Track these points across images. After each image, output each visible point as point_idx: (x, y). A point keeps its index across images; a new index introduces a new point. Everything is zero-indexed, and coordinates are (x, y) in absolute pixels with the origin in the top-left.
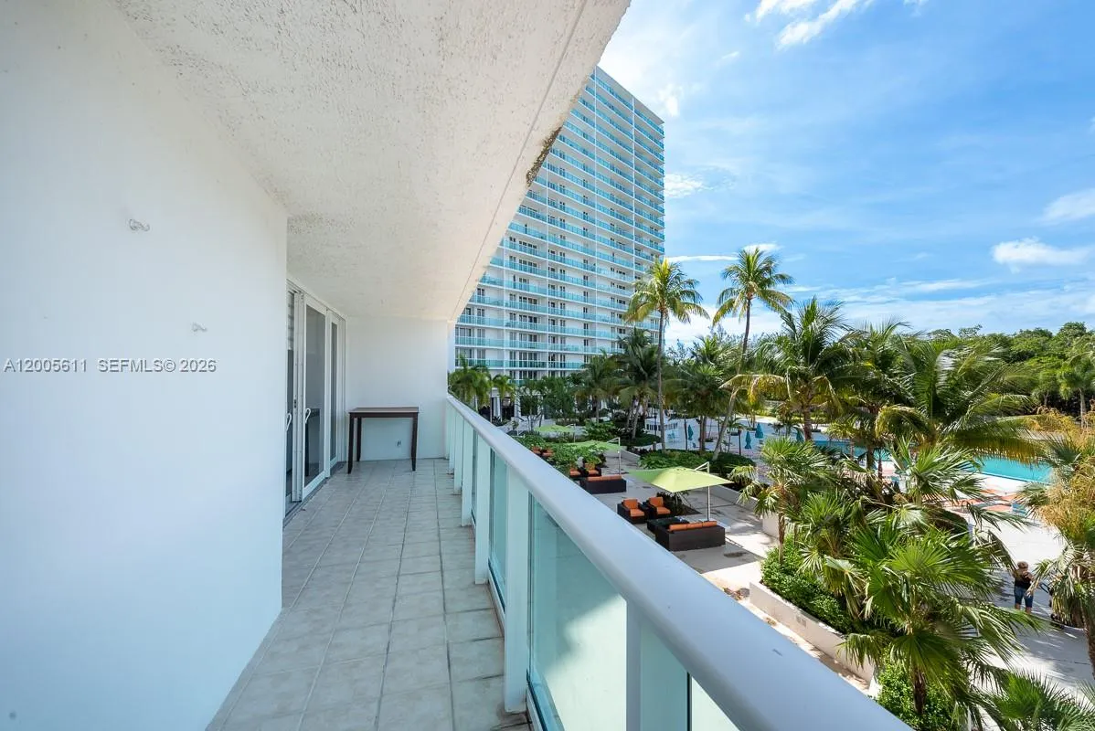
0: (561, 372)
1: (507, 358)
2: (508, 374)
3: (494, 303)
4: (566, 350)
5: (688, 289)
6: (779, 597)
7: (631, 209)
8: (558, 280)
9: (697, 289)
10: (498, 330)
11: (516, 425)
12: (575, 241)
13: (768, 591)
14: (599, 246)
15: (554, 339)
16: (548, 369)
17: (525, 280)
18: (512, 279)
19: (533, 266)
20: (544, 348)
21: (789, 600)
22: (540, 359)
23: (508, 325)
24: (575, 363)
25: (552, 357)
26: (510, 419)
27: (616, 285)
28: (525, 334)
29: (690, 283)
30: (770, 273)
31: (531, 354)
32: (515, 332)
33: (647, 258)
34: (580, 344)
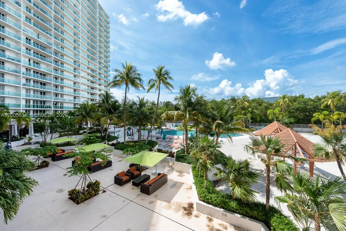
0: (61, 111)
1: (23, 102)
2: (24, 112)
3: (13, 71)
4: (64, 100)
5: (138, 77)
6: (211, 206)
7: (97, 46)
8: (60, 67)
9: (141, 77)
10: (16, 87)
11: (30, 139)
12: (69, 52)
13: (205, 204)
14: (82, 57)
15: (56, 95)
16: (53, 109)
17: (37, 63)
18: (28, 61)
19: (43, 57)
20: (50, 99)
21: (216, 206)
22: (47, 104)
23: (24, 85)
24: (69, 106)
25: (56, 104)
26: (25, 136)
27: (90, 75)
28: (37, 91)
29: (138, 74)
30: (168, 75)
31: (41, 102)
32: (30, 90)
33: (103, 67)
34: (72, 98)
